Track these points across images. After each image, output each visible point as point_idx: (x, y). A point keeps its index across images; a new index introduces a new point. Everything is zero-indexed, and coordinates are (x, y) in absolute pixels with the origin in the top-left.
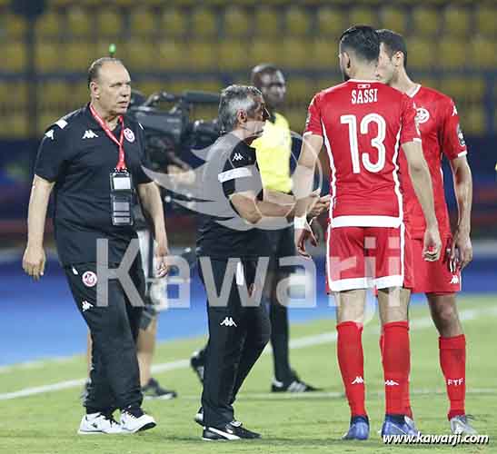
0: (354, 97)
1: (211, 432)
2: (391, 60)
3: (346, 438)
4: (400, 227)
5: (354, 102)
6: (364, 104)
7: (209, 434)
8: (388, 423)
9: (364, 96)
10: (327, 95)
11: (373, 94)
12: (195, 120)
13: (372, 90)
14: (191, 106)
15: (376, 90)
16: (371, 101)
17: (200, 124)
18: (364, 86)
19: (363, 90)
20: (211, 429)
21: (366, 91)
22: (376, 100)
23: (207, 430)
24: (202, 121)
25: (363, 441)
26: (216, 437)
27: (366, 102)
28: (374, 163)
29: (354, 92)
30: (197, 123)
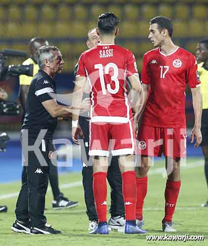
0: (101, 54)
1: (35, 230)
2: (160, 33)
3: (95, 233)
4: (128, 123)
5: (101, 57)
6: (106, 58)
7: (34, 231)
8: (127, 226)
9: (106, 53)
10: (87, 53)
11: (111, 52)
12: (9, 65)
13: (110, 50)
14: (6, 57)
15: (112, 50)
16: (110, 56)
17: (12, 67)
18: (106, 48)
19: (105, 50)
20: (35, 228)
21: (107, 50)
22: (112, 55)
23: (33, 229)
24: (13, 66)
25: (106, 235)
26: (38, 233)
27: (107, 56)
28: (114, 89)
29: (101, 51)
30: (10, 66)
